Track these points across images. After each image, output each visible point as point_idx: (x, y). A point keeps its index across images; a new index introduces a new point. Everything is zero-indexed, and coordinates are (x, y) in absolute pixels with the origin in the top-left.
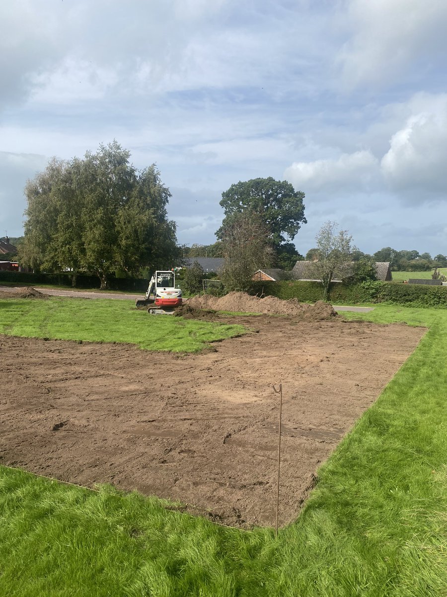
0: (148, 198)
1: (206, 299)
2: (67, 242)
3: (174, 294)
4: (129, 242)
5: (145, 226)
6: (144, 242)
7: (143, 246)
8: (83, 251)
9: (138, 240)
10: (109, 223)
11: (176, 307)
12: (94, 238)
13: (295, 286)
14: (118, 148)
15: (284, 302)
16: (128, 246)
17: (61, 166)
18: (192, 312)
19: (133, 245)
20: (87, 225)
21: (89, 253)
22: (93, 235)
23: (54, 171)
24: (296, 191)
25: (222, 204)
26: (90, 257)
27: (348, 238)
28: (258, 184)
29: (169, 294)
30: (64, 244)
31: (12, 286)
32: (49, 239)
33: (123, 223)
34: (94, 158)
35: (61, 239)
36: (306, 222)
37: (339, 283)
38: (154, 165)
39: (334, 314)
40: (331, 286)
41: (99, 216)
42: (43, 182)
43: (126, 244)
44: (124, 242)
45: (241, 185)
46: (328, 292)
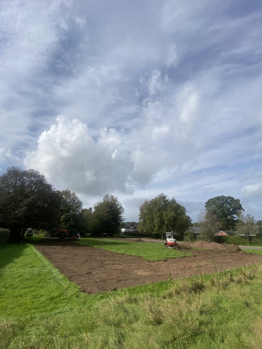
0: (173, 208)
1: (190, 243)
2: (150, 224)
3: (173, 241)
4: (168, 222)
5: (172, 217)
6: (173, 223)
7: (173, 224)
8: (154, 226)
9: (171, 221)
10: (161, 216)
11: (174, 246)
12: (156, 222)
13: (234, 238)
14: (163, 194)
15: (219, 244)
16: (167, 224)
17: (148, 201)
18: (180, 248)
19: (169, 223)
20: (155, 218)
21: (156, 227)
22: (156, 221)
23: (146, 202)
24: (235, 199)
25: (205, 206)
26: (156, 228)
27: (252, 217)
28: (218, 198)
29: (171, 241)
30: (149, 224)
31: (137, 238)
32: (145, 223)
33: (165, 216)
34: (157, 198)
35: (148, 223)
36: (244, 210)
37: (255, 236)
38: (174, 198)
39: (239, 250)
40: (250, 238)
41: (158, 215)
42: (144, 206)
43: (167, 223)
44: (166, 223)
45: (212, 199)
46: (250, 240)
